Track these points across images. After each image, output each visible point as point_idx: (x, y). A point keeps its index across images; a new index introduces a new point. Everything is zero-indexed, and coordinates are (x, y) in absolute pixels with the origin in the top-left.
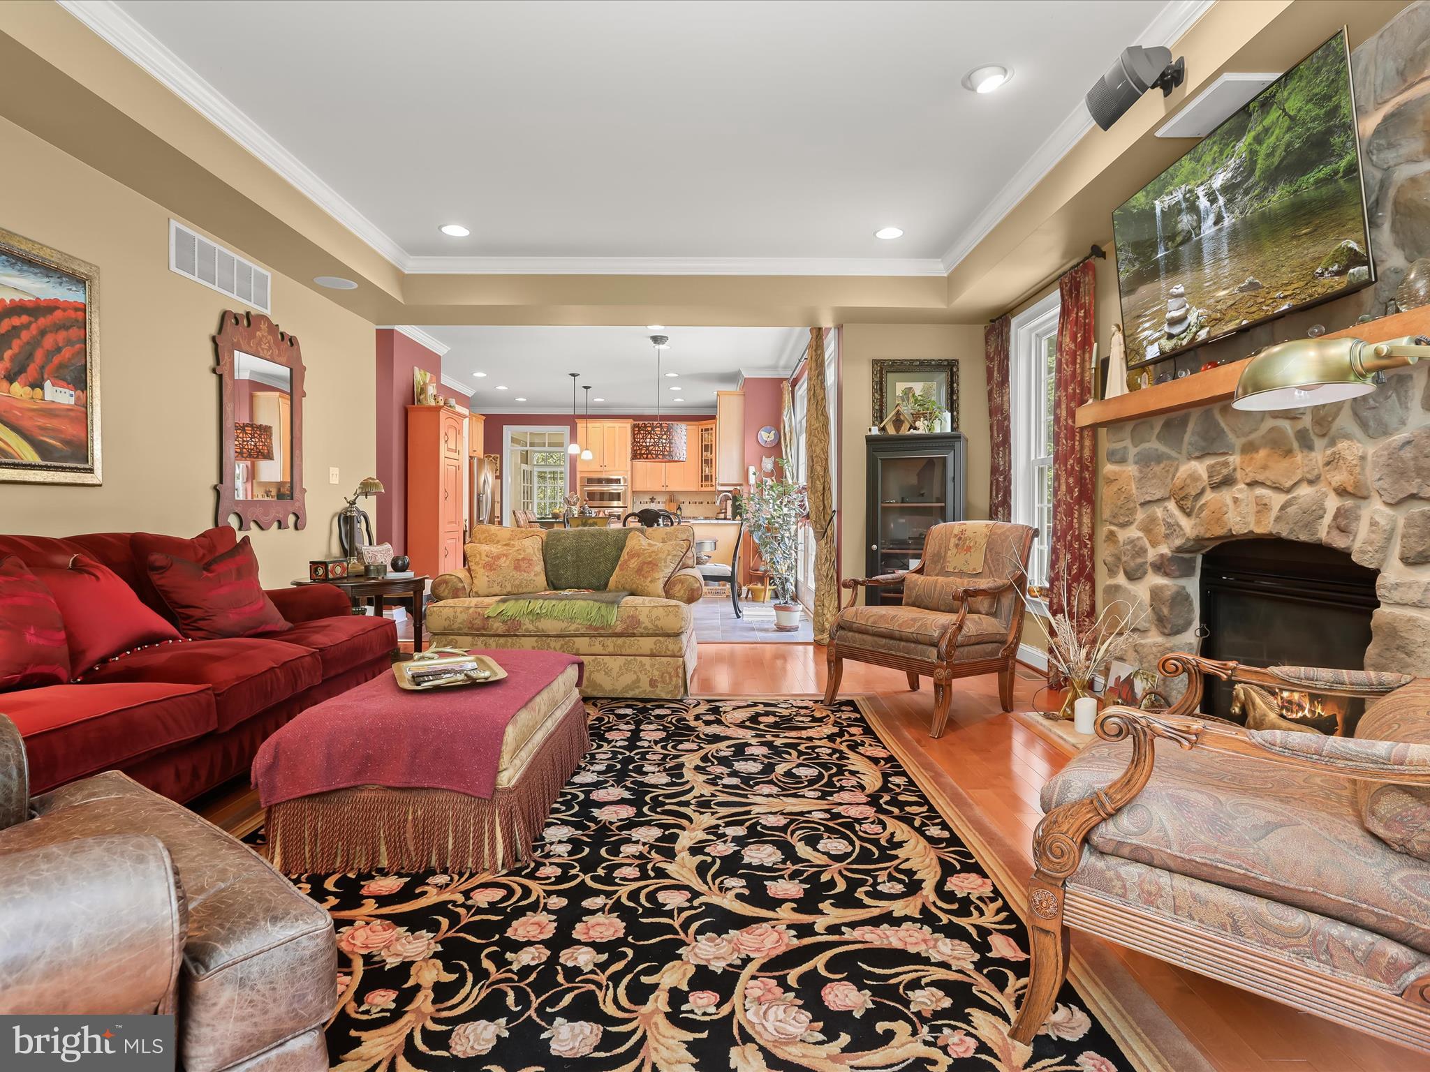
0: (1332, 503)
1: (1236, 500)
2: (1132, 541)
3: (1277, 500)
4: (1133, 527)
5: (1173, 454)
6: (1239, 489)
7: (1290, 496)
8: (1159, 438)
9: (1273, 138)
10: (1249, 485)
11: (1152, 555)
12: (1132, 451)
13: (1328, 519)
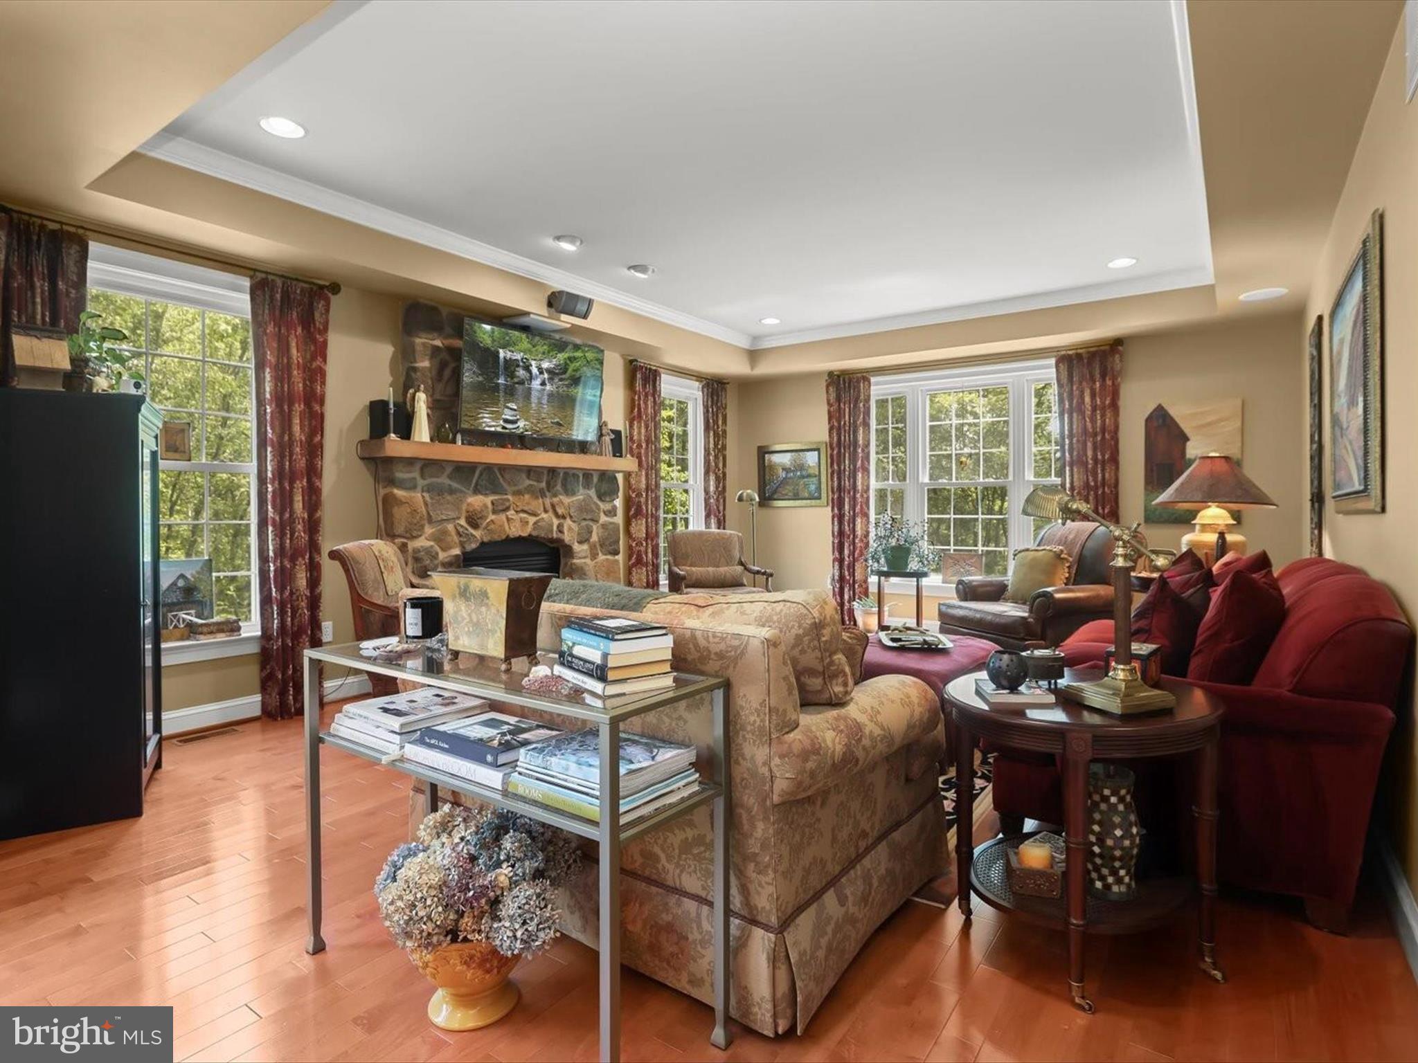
0: (556, 522)
1: (508, 519)
2: (426, 549)
3: (532, 520)
4: (423, 537)
5: (464, 489)
6: (511, 513)
7: (538, 518)
8: (450, 477)
9: (578, 364)
10: (517, 512)
11: (442, 556)
12: (421, 483)
13: (555, 528)
